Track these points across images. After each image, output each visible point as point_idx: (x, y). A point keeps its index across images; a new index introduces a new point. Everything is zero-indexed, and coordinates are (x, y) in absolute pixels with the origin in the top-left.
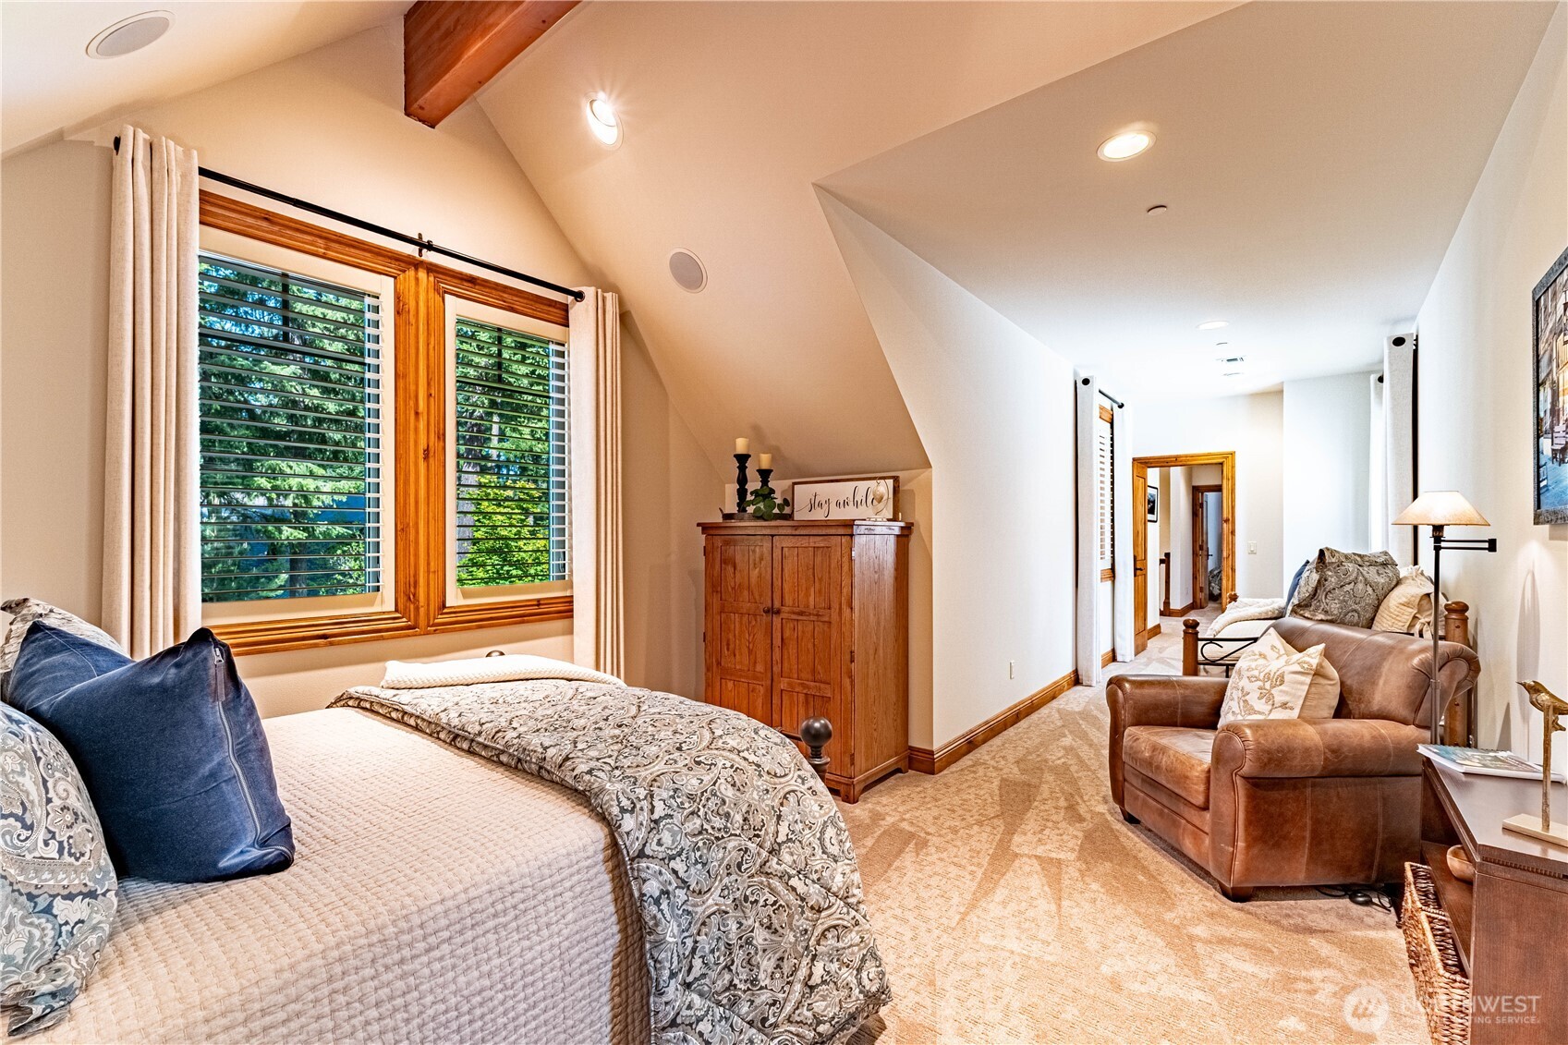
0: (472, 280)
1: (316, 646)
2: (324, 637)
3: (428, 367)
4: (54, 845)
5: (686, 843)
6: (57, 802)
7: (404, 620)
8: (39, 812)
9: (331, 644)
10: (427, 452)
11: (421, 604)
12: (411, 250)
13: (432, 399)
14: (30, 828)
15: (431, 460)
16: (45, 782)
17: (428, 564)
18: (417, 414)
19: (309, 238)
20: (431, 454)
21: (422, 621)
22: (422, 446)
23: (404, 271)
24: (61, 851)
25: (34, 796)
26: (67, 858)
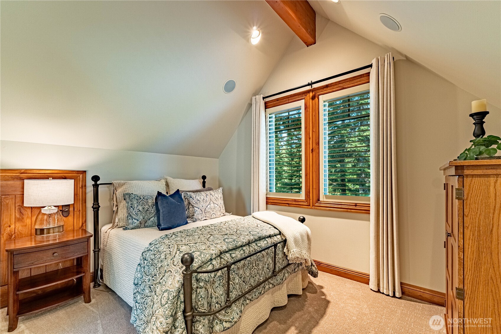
0: (327, 86)
1: (286, 206)
2: (288, 204)
3: (313, 122)
4: (135, 213)
5: (149, 259)
6: (138, 208)
7: (307, 203)
8: (135, 209)
9: (289, 206)
10: (312, 150)
11: (311, 199)
12: (309, 88)
13: (314, 132)
14: (133, 210)
15: (314, 153)
16: (138, 206)
17: (313, 186)
18: (309, 138)
19: (285, 100)
20: (314, 150)
21: (311, 204)
22: (311, 148)
23: (306, 96)
24: (135, 214)
25: (136, 207)
26: (136, 215)
